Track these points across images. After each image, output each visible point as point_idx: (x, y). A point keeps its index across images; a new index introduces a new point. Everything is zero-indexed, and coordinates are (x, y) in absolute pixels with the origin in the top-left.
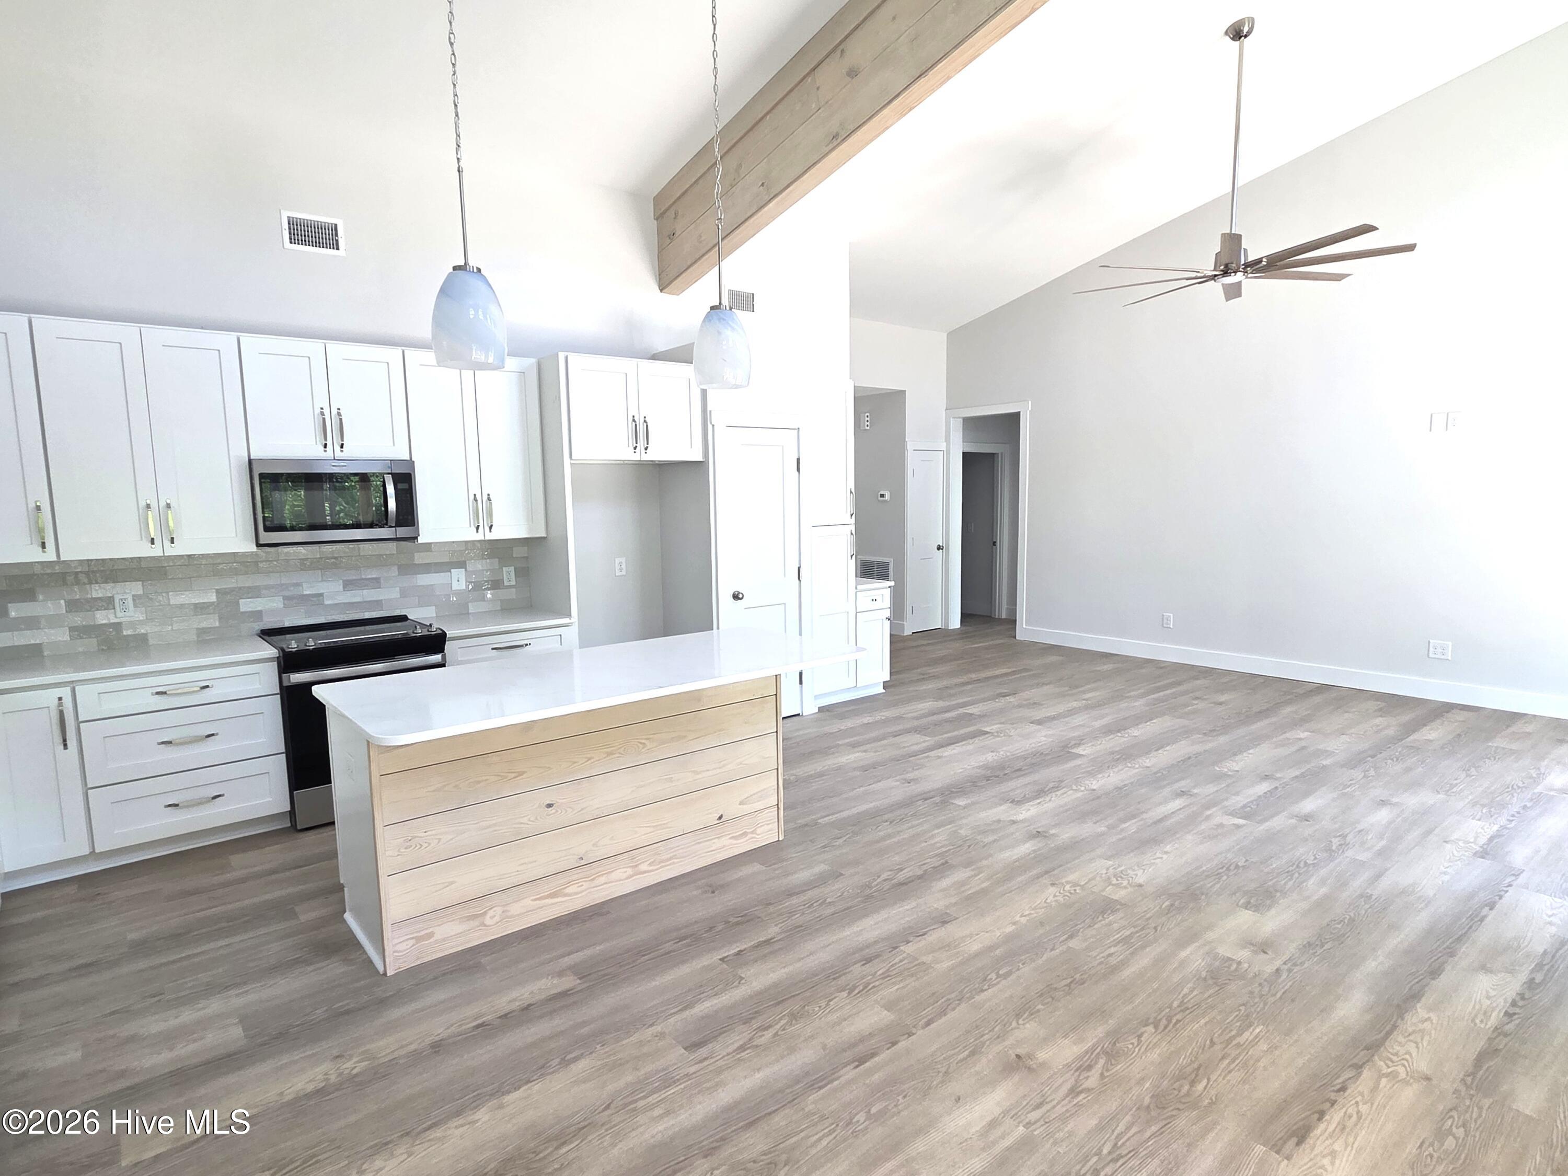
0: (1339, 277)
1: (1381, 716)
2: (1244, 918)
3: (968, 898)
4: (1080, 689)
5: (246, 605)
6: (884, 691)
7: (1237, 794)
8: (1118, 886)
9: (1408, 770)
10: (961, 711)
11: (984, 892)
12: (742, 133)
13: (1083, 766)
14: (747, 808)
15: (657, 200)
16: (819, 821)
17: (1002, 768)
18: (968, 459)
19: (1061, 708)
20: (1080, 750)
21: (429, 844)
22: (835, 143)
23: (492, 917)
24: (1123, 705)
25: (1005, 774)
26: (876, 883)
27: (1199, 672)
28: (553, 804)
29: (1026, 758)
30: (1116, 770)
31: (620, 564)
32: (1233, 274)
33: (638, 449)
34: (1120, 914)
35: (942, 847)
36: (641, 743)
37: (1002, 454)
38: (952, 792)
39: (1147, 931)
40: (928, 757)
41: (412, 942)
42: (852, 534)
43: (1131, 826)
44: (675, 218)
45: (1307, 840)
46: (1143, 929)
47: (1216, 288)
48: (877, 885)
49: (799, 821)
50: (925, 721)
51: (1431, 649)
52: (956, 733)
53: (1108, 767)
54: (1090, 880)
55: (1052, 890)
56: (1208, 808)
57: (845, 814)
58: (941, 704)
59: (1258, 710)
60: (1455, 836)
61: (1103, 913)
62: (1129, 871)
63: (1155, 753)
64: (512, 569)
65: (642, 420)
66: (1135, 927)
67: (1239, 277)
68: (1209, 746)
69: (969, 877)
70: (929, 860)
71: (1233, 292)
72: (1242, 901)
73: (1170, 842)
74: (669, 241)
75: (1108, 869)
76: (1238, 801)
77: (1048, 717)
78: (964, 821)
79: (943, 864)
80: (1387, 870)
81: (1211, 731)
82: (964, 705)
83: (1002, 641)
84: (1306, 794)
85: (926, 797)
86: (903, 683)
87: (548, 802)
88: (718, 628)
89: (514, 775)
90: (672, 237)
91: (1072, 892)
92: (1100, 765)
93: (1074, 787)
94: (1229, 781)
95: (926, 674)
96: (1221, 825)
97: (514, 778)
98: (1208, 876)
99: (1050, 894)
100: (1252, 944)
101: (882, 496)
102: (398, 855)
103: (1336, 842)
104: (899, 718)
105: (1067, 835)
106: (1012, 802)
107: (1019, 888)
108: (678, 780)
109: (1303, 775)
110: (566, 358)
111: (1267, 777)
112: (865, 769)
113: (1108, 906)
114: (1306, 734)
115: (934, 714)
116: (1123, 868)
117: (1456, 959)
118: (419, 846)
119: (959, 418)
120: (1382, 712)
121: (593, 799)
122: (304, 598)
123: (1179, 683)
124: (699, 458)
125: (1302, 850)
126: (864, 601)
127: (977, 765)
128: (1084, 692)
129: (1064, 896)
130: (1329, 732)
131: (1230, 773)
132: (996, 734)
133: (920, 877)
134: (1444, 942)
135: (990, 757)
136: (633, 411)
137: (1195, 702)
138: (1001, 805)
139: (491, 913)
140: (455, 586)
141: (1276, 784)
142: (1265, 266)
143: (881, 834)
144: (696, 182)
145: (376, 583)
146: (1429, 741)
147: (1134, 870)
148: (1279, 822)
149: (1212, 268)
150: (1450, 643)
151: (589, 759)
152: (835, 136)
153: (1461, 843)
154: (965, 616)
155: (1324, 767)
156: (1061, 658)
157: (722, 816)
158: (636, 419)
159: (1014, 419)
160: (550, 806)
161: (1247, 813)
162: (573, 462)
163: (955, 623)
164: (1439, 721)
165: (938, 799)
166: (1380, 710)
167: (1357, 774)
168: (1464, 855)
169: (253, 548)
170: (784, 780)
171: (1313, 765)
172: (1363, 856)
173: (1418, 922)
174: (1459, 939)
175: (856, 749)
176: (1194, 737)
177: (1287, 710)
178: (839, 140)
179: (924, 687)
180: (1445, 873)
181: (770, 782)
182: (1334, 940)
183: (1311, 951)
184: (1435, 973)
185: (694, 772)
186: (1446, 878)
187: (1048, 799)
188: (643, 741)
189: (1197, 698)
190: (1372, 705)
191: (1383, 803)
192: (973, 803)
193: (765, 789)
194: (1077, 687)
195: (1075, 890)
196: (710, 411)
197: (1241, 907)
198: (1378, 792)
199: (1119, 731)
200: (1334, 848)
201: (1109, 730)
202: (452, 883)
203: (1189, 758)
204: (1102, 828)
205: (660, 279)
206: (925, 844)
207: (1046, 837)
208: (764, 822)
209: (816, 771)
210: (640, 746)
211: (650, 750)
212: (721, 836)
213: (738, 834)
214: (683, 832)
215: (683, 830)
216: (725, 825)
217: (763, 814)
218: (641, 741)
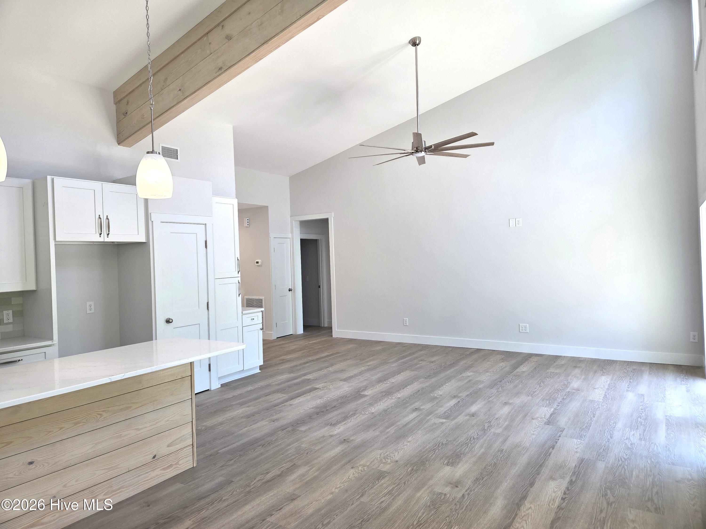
0: (465, 156)
1: (503, 362)
2: (447, 470)
3: (306, 483)
4: (365, 361)
6: (260, 371)
7: (441, 406)
8: (386, 463)
9: (516, 386)
10: (303, 378)
11: (315, 478)
12: (166, 62)
13: (368, 401)
14: (173, 449)
15: (116, 93)
16: (219, 452)
17: (326, 407)
18: (303, 242)
19: (356, 371)
20: (366, 393)
22: (220, 72)
24: (386, 367)
25: (327, 410)
26: (253, 483)
27: (422, 347)
28: (33, 462)
29: (338, 400)
30: (384, 401)
31: (90, 306)
32: (420, 152)
33: (102, 235)
34: (387, 479)
35: (292, 456)
36: (98, 414)
37: (321, 239)
38: (298, 424)
39: (401, 485)
40: (285, 405)
42: (239, 282)
43: (392, 430)
44: (127, 104)
45: (474, 426)
46: (399, 484)
47: (413, 159)
48: (254, 484)
49: (207, 453)
50: (283, 385)
51: (521, 328)
52: (300, 391)
53: (380, 400)
54: (372, 462)
55: (352, 471)
56: (428, 416)
57: (234, 445)
58: (292, 375)
59: (449, 364)
60: (537, 415)
61: (378, 479)
62: (391, 455)
63: (402, 390)
64: (11, 311)
65: (105, 217)
66: (394, 484)
67: (423, 154)
68: (427, 384)
69: (307, 471)
70: (284, 465)
71: (422, 161)
72: (446, 462)
73: (411, 435)
74: (124, 116)
75: (381, 455)
76: (441, 410)
77: (349, 377)
78: (304, 439)
79: (292, 466)
80: (509, 436)
81: (429, 376)
82: (305, 375)
83: (325, 339)
84: (472, 403)
85: (283, 428)
86: (271, 366)
87: (29, 461)
88: (156, 339)
90: (125, 114)
91: (363, 470)
92: (375, 400)
93: (363, 413)
94: (437, 401)
95: (285, 359)
96: (435, 424)
97: (4, 446)
98: (429, 451)
99: (351, 474)
100: (451, 484)
101: (257, 262)
103: (486, 425)
104: (268, 386)
105: (359, 440)
106: (330, 425)
107: (334, 472)
108: (125, 436)
109: (471, 394)
110: (53, 180)
111: (455, 397)
112: (248, 417)
113: (381, 475)
114: (471, 373)
115: (288, 381)
116: (388, 453)
117: (540, 475)
119: (298, 221)
120: (503, 360)
121: (64, 455)
123: (413, 353)
124: (144, 240)
125: (472, 432)
126: (247, 320)
127: (312, 407)
128: (367, 362)
129: (358, 473)
130: (481, 371)
131: (438, 397)
132: (322, 389)
133: (279, 476)
134: (535, 469)
135: (319, 402)
136: (99, 212)
137: (421, 362)
138: (324, 427)
141: (459, 400)
142: (433, 149)
143: (257, 453)
144: (140, 85)
146: (524, 372)
147: (393, 454)
148: (461, 419)
149: (411, 149)
150: (528, 325)
151: (61, 428)
152: (220, 69)
153: (539, 419)
154: (305, 327)
155: (480, 389)
156: (356, 345)
157: (155, 455)
158: (101, 217)
159: (325, 221)
160: (31, 463)
161: (447, 416)
162: (57, 243)
163: (300, 330)
164: (527, 362)
165: (290, 429)
166: (502, 359)
167: (494, 391)
168: (541, 424)
170: (196, 430)
171: (475, 388)
172: (499, 431)
173: (523, 460)
174: (541, 466)
175: (243, 406)
176: (421, 380)
177: (462, 363)
178: (223, 71)
179: (283, 367)
180: (533, 434)
181: (187, 430)
182: (488, 475)
183: (478, 483)
184: (532, 484)
185: (136, 429)
186: (534, 436)
187: (349, 421)
188: (101, 413)
189: (422, 360)
190: (499, 357)
191: (506, 403)
192: (309, 429)
193: (184, 435)
194: (364, 360)
195: (364, 469)
196: (150, 213)
197: (445, 465)
198: (503, 399)
199: (385, 380)
200: (486, 428)
201: (380, 380)
203: (419, 391)
204: (377, 433)
205: (118, 138)
206: (282, 456)
207: (348, 442)
208: (183, 456)
209: (219, 422)
210: (99, 416)
211: (106, 418)
212: (155, 469)
213: (166, 466)
214: (129, 470)
215: (129, 468)
216: (158, 462)
217: (183, 451)
218: (99, 413)
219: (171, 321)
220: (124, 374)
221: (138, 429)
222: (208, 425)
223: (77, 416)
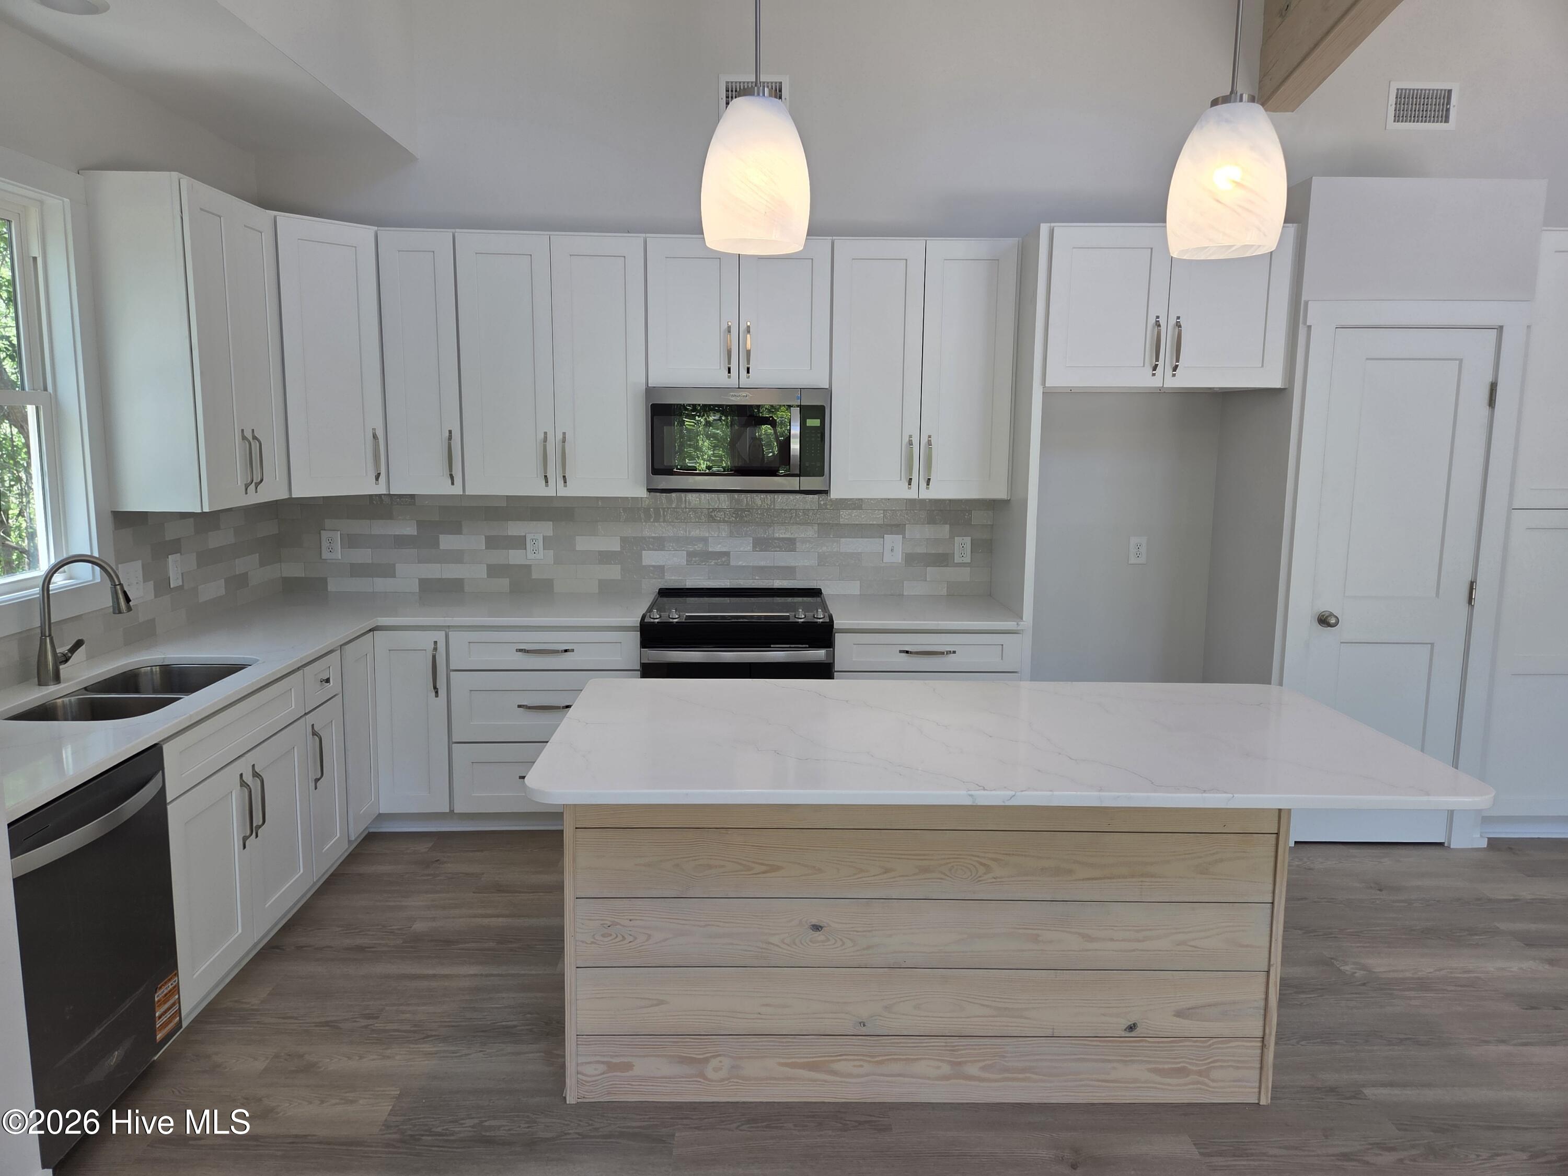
5: (650, 558)
14: (1193, 1027)
16: (1367, 1091)
21: (635, 938)
23: (716, 1070)
28: (821, 927)
31: (1137, 546)
33: (1159, 370)
36: (981, 864)
41: (602, 1068)
64: (968, 540)
65: (1173, 321)
87: (814, 921)
89: (764, 868)
97: (764, 873)
102: (592, 943)
108: (1049, 942)
110: (1052, 233)
118: (620, 938)
121: (887, 936)
122: (707, 556)
124: (1276, 383)
139: (714, 1063)
140: (888, 558)
145: (790, 544)
151: (887, 871)
157: (1135, 1025)
158: (1162, 320)
160: (817, 928)
162: (1047, 389)
169: (642, 493)
181: (1247, 993)
185: (1082, 935)
188: (987, 862)
193: (1234, 1003)
196: (1306, 303)
202: (661, 1002)
208: (1228, 1061)
209: (1420, 974)
210: (982, 870)
211: (998, 880)
212: (1132, 1061)
213: (1166, 1066)
214: (1053, 1032)
215: (1053, 1029)
216: (1141, 1044)
217: (1225, 1046)
218: (983, 861)
219: (1333, 621)
220: (1013, 793)
221: (1090, 939)
222: (1382, 970)
223: (927, 852)
